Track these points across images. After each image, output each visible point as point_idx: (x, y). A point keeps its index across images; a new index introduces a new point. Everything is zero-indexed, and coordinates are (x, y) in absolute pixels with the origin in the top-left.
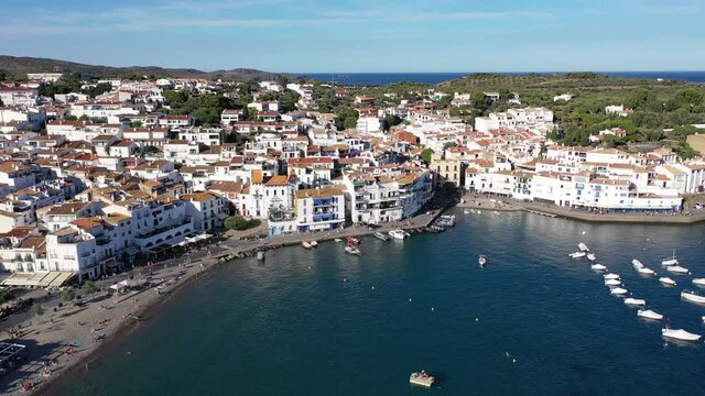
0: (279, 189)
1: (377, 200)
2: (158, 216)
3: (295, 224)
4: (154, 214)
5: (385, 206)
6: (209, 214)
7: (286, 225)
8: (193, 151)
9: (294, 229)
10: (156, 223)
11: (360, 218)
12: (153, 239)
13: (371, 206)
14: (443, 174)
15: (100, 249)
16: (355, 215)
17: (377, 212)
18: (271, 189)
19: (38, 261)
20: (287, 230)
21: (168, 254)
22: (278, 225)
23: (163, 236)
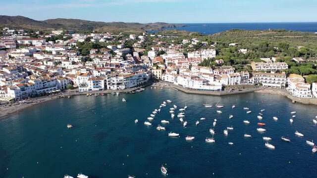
0: (85, 77)
1: (115, 82)
2: (45, 84)
3: (88, 88)
4: (43, 83)
5: (118, 84)
6: (64, 84)
7: (85, 88)
8: (70, 64)
9: (87, 90)
10: (44, 86)
11: (110, 88)
12: (42, 91)
13: (114, 84)
14: (155, 74)
15: (22, 92)
16: (108, 86)
17: (116, 86)
18: (83, 77)
19: (6, 94)
20: (85, 90)
21: (45, 94)
22: (82, 88)
23: (45, 90)
